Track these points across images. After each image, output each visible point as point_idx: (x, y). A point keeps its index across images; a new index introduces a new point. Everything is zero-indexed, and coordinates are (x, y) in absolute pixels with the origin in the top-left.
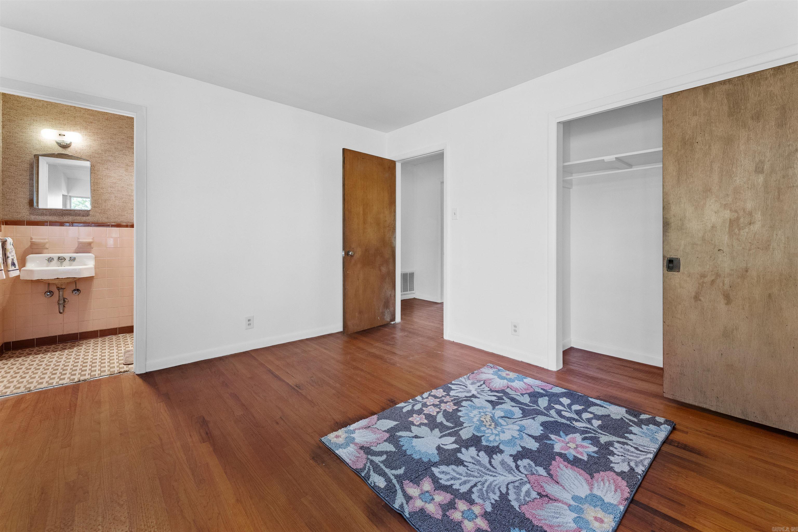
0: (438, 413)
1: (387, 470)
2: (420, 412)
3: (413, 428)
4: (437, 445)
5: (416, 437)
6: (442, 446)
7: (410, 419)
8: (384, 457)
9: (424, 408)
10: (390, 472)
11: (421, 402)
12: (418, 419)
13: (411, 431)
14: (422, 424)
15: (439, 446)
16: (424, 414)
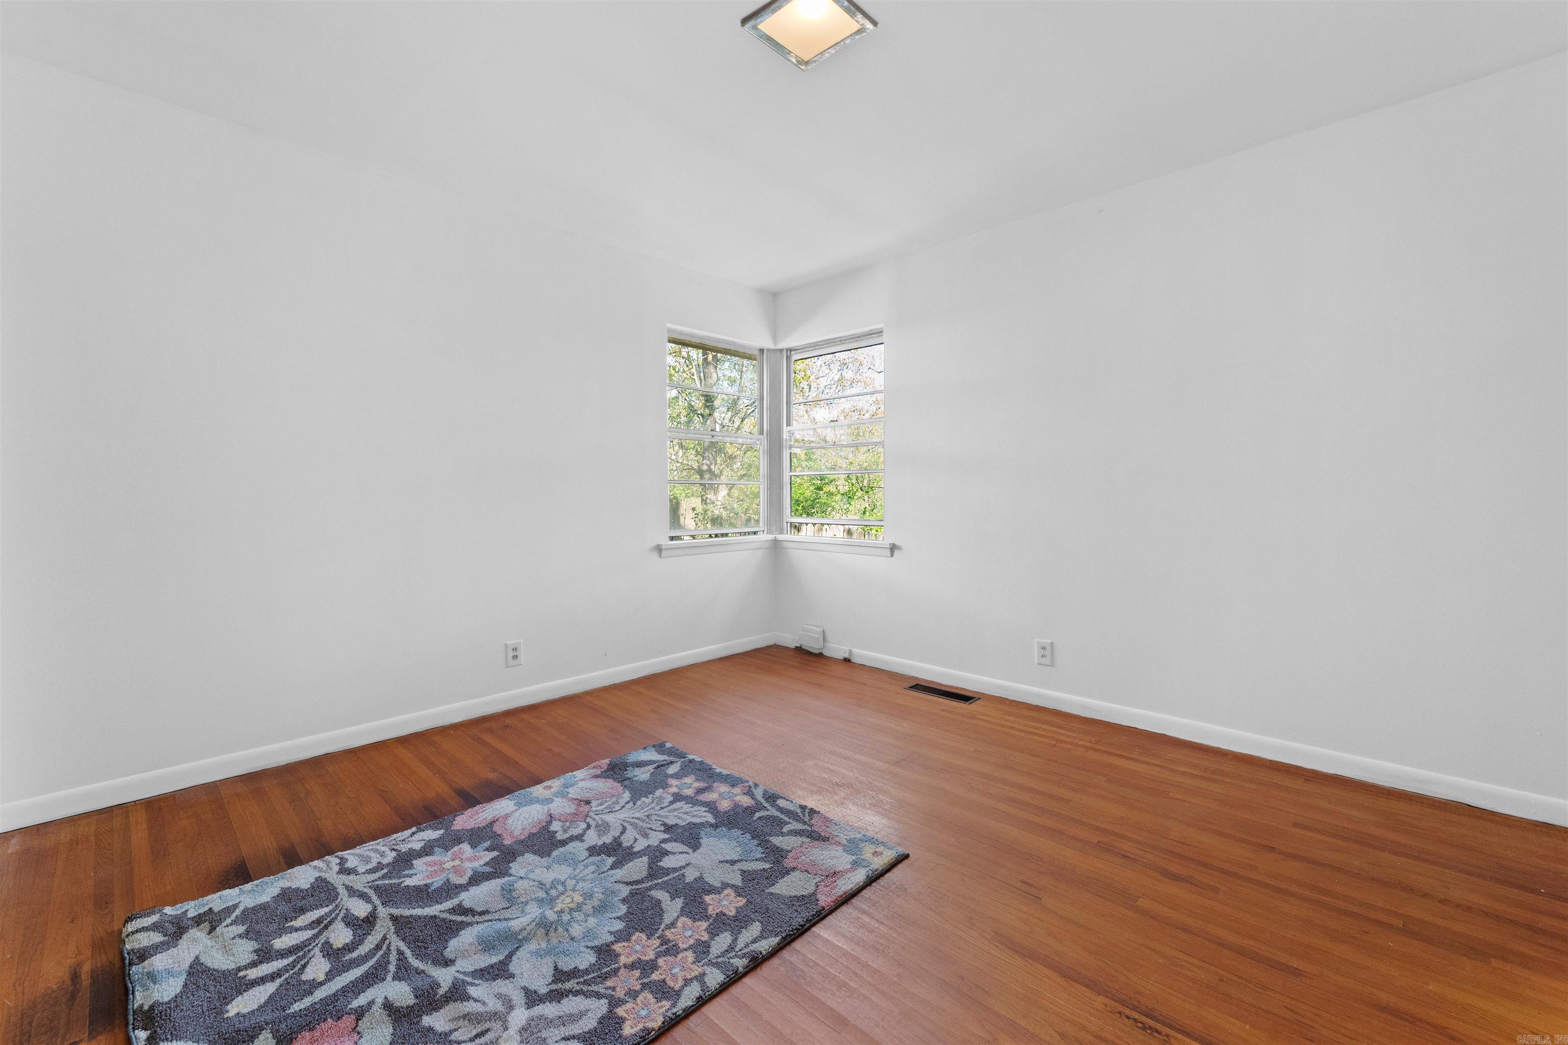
0: (673, 925)
1: (778, 814)
2: (720, 923)
3: (737, 880)
4: (698, 851)
5: (733, 863)
6: (690, 851)
7: (742, 901)
8: (785, 830)
9: (705, 937)
10: (773, 812)
11: (711, 963)
12: (725, 902)
13: (743, 872)
14: (716, 891)
15: (694, 851)
16: (707, 917)
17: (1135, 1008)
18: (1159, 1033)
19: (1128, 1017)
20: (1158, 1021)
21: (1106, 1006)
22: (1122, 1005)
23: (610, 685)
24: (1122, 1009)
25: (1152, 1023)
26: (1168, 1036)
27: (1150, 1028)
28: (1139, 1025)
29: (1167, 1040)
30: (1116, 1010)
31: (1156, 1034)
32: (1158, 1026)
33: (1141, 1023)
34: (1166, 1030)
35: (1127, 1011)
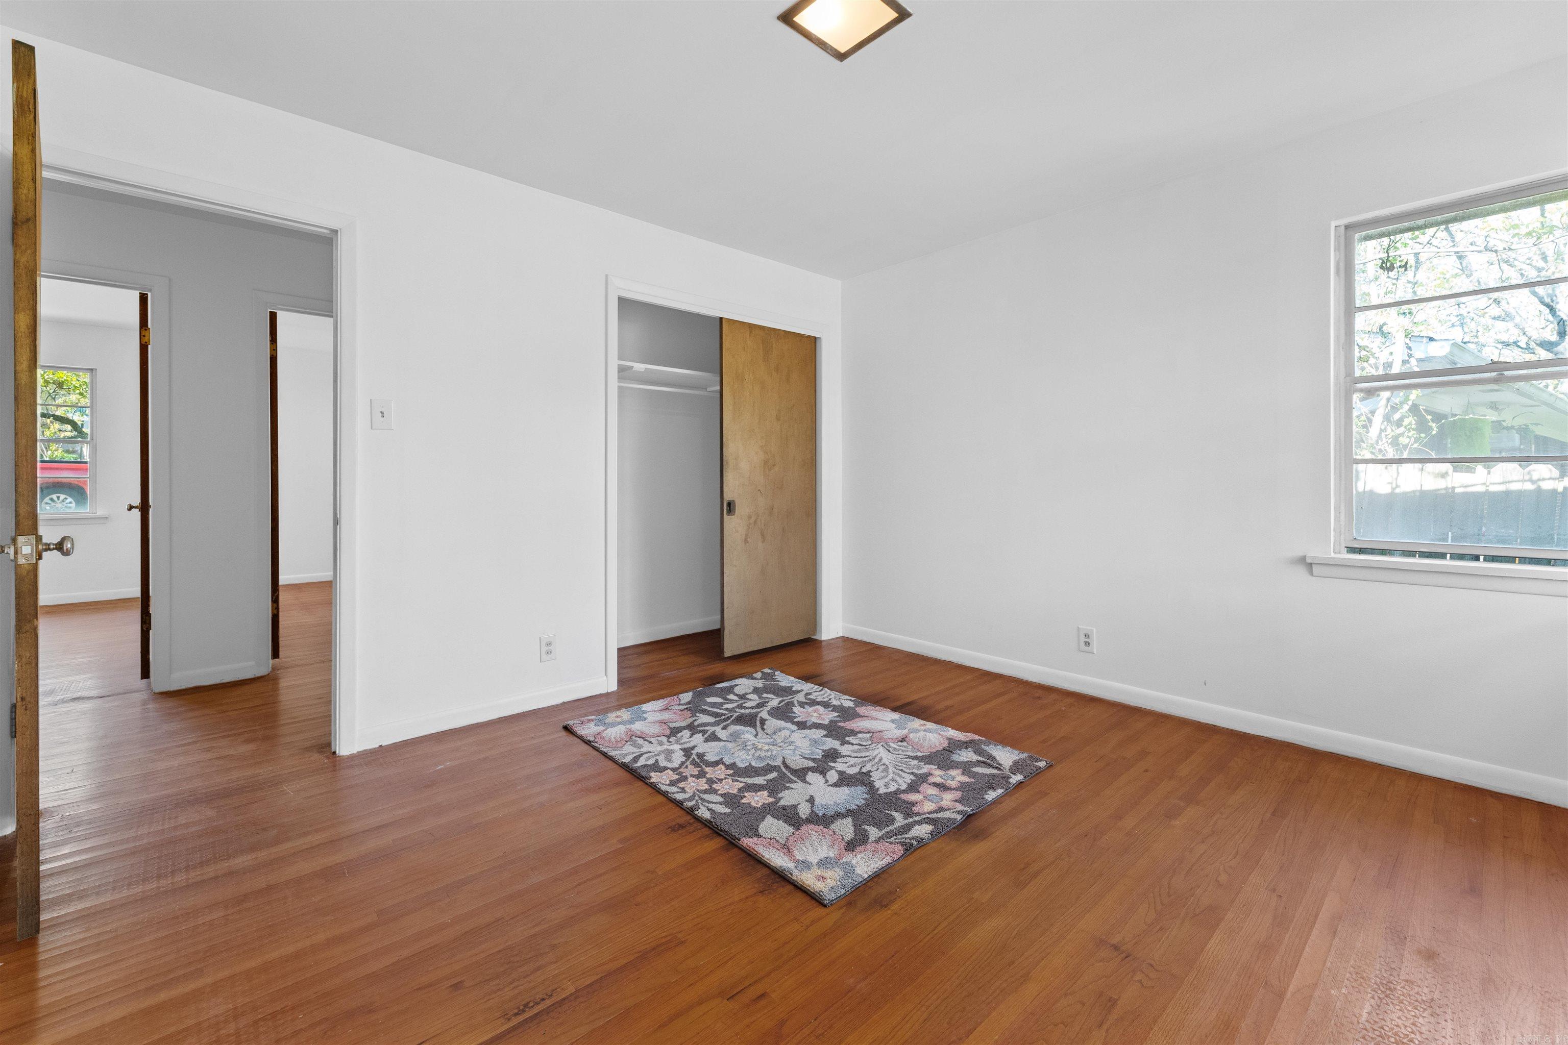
17: (547, 1011)
18: (516, 1015)
19: (543, 1000)
20: (526, 1021)
21: (562, 989)
22: (557, 1002)
23: (1208, 724)
24: (553, 999)
25: (527, 1015)
26: (509, 1020)
27: (524, 1011)
28: (531, 1004)
29: (506, 1017)
30: (555, 995)
31: (516, 1011)
32: (521, 1018)
33: (532, 1007)
34: (515, 1021)
35: (548, 1002)
